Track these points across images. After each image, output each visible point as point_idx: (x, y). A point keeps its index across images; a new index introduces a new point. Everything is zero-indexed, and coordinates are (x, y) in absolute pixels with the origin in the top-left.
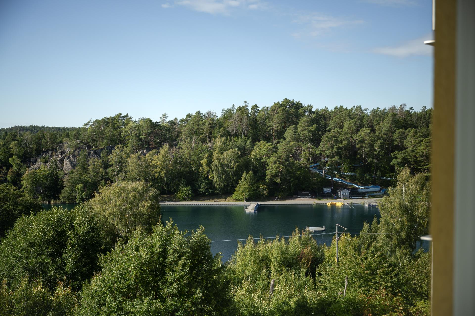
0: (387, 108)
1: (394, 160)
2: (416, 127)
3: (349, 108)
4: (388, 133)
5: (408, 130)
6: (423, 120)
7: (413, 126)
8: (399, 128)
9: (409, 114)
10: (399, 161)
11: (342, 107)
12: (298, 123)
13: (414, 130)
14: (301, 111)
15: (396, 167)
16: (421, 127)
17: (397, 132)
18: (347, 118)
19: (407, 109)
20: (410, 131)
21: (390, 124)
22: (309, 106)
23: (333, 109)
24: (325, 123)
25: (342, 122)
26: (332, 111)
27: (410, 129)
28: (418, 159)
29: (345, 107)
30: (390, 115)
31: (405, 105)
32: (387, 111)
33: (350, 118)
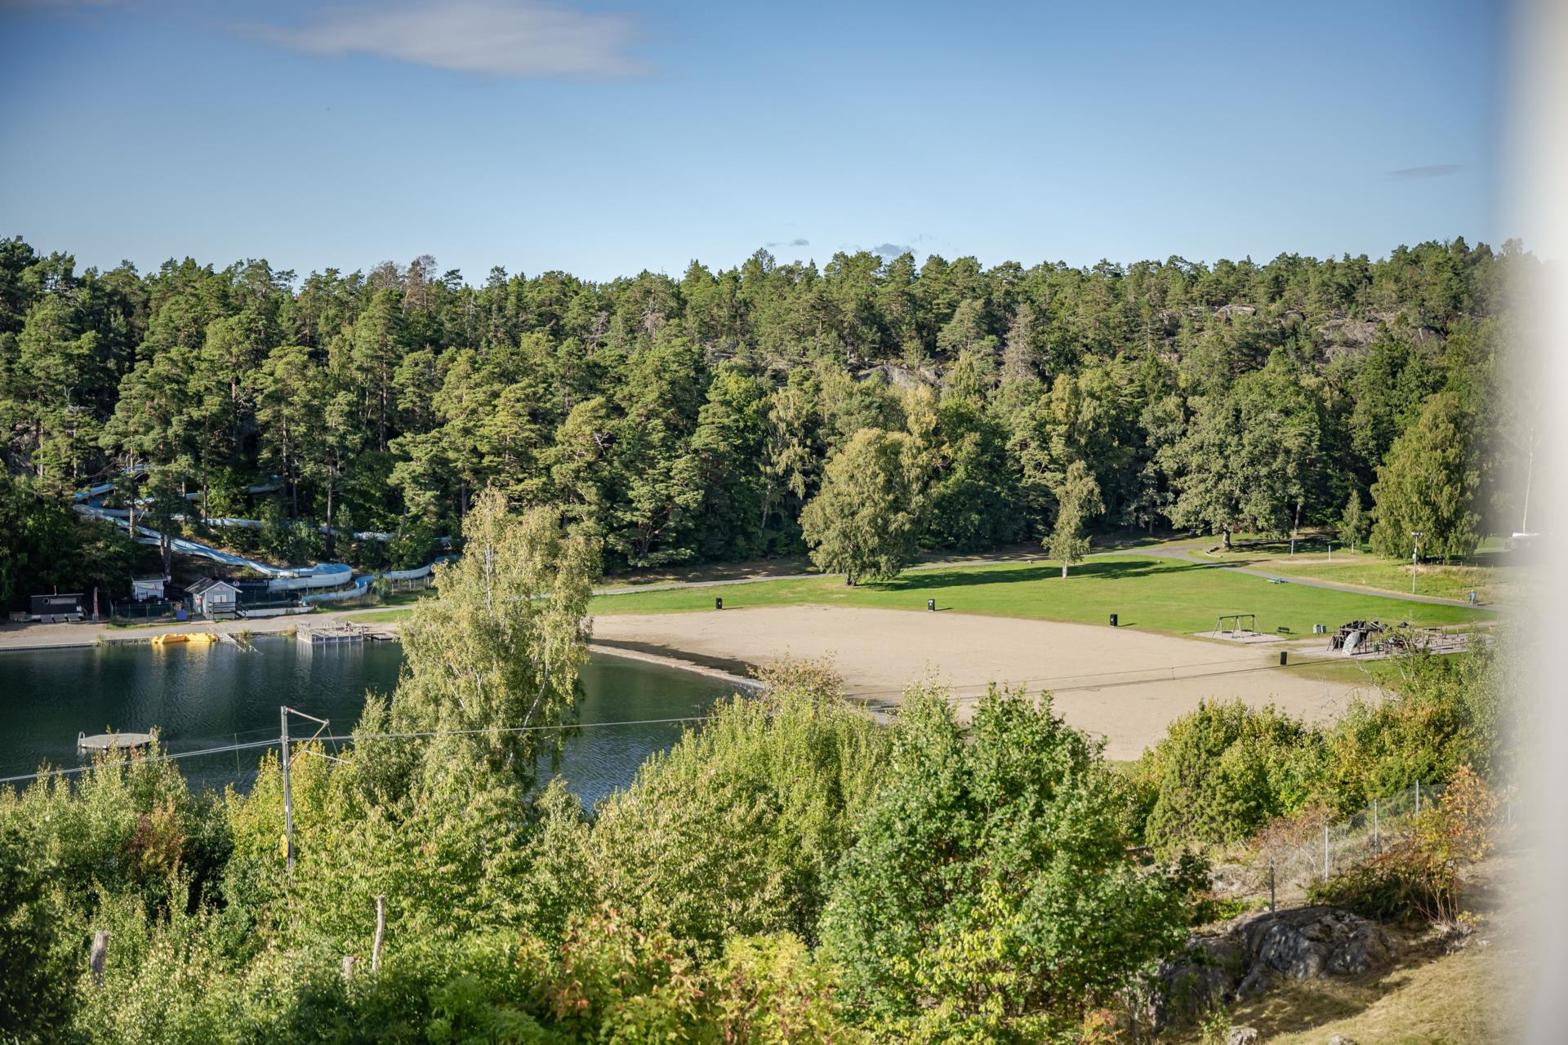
0: (366, 272)
1: (400, 465)
2: (475, 346)
3: (218, 270)
4: (375, 364)
5: (446, 354)
6: (496, 320)
7: (462, 342)
8: (413, 345)
9: (448, 295)
10: (420, 470)
11: (190, 264)
12: (22, 324)
13: (466, 353)
14: (28, 276)
15: (409, 493)
16: (489, 342)
17: (407, 360)
18: (215, 308)
19: (439, 274)
20: (453, 360)
21: (380, 329)
22: (57, 259)
23: (157, 272)
24: (131, 326)
25: (195, 320)
26: (151, 277)
27: (452, 349)
28: (486, 461)
29: (202, 264)
30: (377, 297)
31: (430, 260)
32: (365, 282)
33: (227, 305)
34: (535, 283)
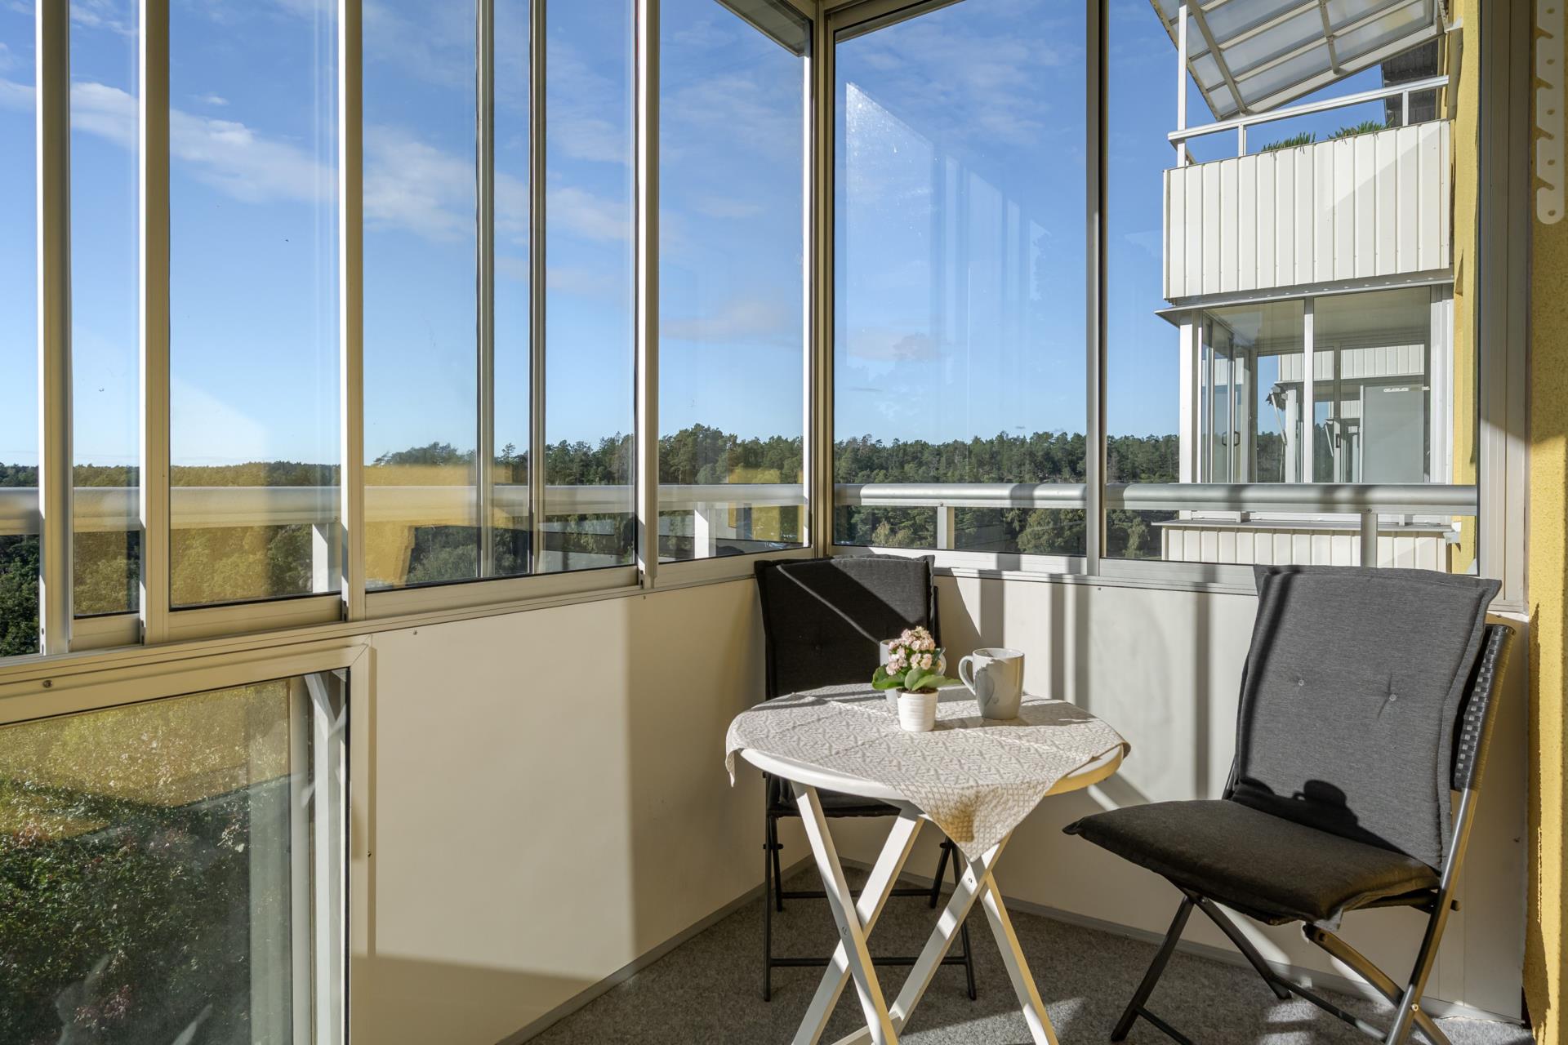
0: (845, 441)
1: (856, 515)
2: (887, 469)
3: (789, 440)
4: (848, 476)
5: (875, 472)
6: (895, 459)
7: (881, 467)
8: (862, 469)
9: (875, 449)
10: (864, 517)
11: (779, 438)
12: (717, 461)
13: (883, 472)
14: (720, 442)
15: (859, 526)
16: (892, 468)
17: (860, 474)
18: (788, 455)
19: (873, 442)
20: (878, 474)
21: (850, 463)
22: (731, 436)
23: (767, 441)
24: (757, 461)
25: (781, 459)
26: (765, 443)
27: (878, 470)
28: (890, 514)
29: (784, 438)
30: (849, 450)
31: (870, 436)
32: (845, 444)
33: (792, 454)
34: (911, 445)
